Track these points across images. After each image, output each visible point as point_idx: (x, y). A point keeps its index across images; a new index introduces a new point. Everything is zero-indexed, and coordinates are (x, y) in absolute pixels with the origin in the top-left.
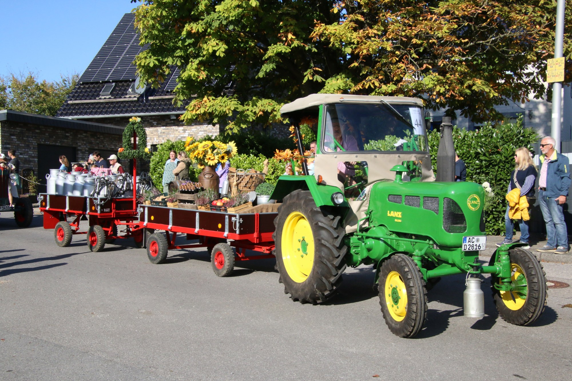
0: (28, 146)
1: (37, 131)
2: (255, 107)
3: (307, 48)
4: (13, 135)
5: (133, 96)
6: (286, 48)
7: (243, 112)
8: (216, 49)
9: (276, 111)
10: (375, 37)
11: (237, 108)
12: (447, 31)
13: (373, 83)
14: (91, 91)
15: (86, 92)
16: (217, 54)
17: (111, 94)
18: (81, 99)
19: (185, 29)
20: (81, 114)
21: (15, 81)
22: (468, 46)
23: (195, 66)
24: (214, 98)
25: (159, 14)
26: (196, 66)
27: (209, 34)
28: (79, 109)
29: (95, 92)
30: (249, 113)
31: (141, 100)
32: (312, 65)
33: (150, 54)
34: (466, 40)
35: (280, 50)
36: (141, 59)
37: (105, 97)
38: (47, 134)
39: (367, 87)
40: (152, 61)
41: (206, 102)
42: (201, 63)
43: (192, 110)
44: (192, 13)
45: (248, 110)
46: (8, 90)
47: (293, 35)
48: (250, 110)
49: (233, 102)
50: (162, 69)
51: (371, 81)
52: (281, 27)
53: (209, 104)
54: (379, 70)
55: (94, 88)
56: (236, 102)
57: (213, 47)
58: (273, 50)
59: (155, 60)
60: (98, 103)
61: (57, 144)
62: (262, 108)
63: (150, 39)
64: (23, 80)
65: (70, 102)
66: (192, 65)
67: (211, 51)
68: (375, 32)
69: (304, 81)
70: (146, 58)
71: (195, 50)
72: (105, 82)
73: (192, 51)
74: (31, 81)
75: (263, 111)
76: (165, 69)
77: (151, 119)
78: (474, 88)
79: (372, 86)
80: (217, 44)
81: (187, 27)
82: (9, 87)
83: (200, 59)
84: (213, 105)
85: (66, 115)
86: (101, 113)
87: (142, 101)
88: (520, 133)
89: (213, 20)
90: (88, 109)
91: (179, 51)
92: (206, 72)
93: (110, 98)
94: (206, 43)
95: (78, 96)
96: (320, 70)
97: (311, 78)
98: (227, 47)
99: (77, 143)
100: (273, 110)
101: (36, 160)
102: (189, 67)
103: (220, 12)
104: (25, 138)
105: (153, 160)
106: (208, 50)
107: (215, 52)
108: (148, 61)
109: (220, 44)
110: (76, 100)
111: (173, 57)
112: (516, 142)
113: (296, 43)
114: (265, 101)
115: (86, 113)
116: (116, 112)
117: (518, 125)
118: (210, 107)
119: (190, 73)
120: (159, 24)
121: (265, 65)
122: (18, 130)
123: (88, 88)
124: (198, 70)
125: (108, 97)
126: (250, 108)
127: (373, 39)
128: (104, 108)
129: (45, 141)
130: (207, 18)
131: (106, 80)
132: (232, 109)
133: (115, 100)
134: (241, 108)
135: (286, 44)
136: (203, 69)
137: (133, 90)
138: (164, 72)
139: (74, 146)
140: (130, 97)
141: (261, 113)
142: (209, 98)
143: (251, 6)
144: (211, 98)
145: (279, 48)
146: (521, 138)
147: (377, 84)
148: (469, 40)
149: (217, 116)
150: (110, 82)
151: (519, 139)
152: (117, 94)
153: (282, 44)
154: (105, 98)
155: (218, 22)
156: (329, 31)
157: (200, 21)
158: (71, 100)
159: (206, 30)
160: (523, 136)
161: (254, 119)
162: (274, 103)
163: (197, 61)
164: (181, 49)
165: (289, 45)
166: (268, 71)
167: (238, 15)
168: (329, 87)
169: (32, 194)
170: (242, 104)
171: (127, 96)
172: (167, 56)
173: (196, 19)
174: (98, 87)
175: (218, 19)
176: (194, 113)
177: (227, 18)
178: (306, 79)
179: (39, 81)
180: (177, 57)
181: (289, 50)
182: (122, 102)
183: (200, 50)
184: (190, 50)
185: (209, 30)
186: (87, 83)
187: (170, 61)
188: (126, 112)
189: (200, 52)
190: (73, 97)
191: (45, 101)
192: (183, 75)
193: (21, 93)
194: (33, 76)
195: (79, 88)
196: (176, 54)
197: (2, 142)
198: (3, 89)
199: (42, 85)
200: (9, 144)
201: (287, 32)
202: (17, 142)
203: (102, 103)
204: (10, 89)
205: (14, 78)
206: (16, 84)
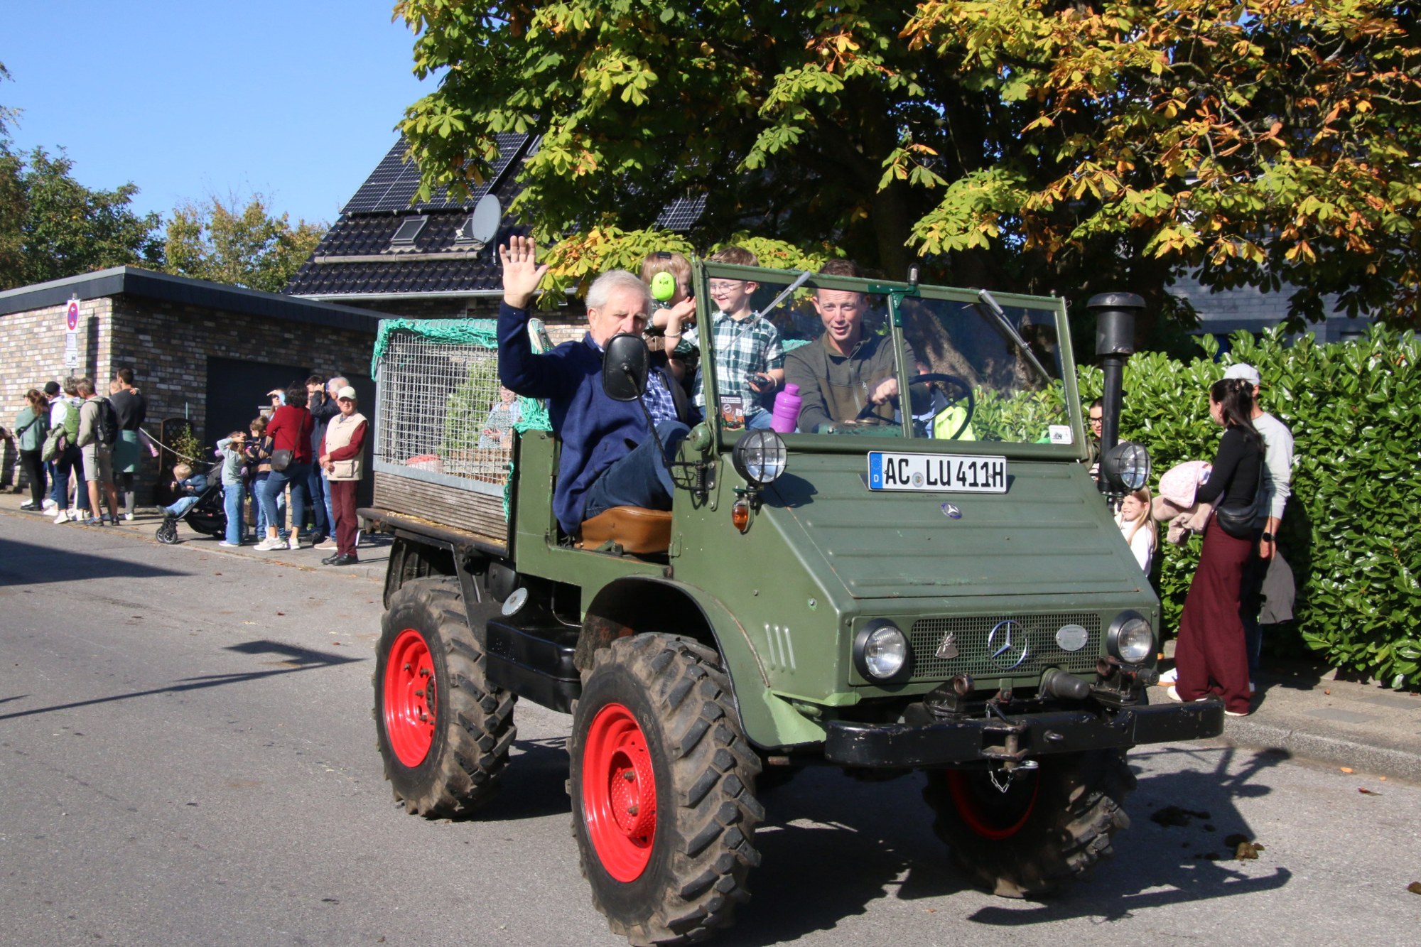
0: (182, 362)
1: (209, 324)
3: (893, 84)
4: (144, 332)
6: (831, 78)
8: (621, 80)
10: (1109, 38)
13: (1100, 185)
14: (370, 235)
15: (359, 235)
16: (625, 97)
17: (418, 242)
18: (345, 254)
19: (534, 23)
20: (341, 289)
21: (220, 213)
23: (565, 136)
24: (619, 232)
26: (569, 136)
27: (606, 39)
28: (339, 277)
29: (380, 236)
31: (485, 257)
32: (907, 137)
33: (441, 103)
35: (809, 86)
36: (417, 116)
37: (401, 250)
38: (234, 333)
39: (1077, 195)
40: (447, 122)
41: (595, 242)
42: (581, 128)
43: (557, 267)
46: (205, 236)
47: (853, 40)
50: (476, 147)
51: (1091, 175)
53: (602, 249)
54: (1119, 146)
55: (378, 226)
57: (613, 74)
58: (789, 85)
59: (456, 117)
60: (382, 264)
61: (260, 359)
63: (440, 55)
64: (239, 212)
65: (319, 260)
66: (556, 133)
67: (605, 87)
68: (1112, 22)
69: (883, 185)
70: (430, 112)
71: (566, 86)
72: (404, 214)
73: (556, 91)
74: (255, 214)
76: (484, 147)
80: (627, 68)
81: (541, 17)
82: (207, 228)
83: (580, 114)
84: (614, 253)
85: (308, 290)
86: (388, 288)
87: (489, 261)
90: (360, 277)
91: (522, 90)
92: (598, 156)
93: (412, 252)
94: (595, 64)
95: (339, 247)
96: (932, 151)
97: (902, 176)
98: (653, 77)
99: (312, 359)
101: (203, 396)
102: (547, 138)
104: (174, 342)
106: (598, 85)
107: (618, 89)
108: (435, 121)
109: (635, 66)
110: (334, 254)
111: (504, 108)
113: (860, 65)
114: (766, 246)
115: (352, 288)
116: (424, 286)
118: (605, 258)
119: (550, 157)
121: (767, 132)
122: (158, 319)
123: (365, 227)
124: (574, 147)
125: (408, 249)
127: (1104, 42)
128: (396, 276)
129: (228, 350)
131: (409, 207)
133: (423, 257)
135: (831, 67)
136: (587, 144)
137: (468, 232)
138: (482, 153)
139: (304, 365)
140: (460, 250)
142: (607, 231)
144: (610, 232)
145: (809, 77)
147: (1111, 187)
150: (416, 213)
152: (432, 243)
153: (817, 68)
154: (401, 252)
158: (322, 255)
159: (595, 27)
162: (791, 250)
163: (571, 122)
164: (528, 86)
165: (839, 70)
166: (773, 150)
168: (957, 202)
171: (455, 248)
172: (488, 109)
174: (389, 225)
176: (560, 273)
178: (888, 177)
179: (274, 214)
180: (515, 108)
181: (837, 86)
182: (441, 262)
183: (580, 83)
184: (552, 87)
185: (605, 26)
186: (364, 216)
187: (496, 120)
188: (448, 286)
189: (578, 93)
190: (327, 248)
191: (283, 259)
192: (530, 163)
193: (232, 242)
194: (260, 202)
195: (345, 227)
196: (512, 100)
197: (114, 348)
198: (195, 232)
199: (280, 224)
200: (131, 354)
201: (836, 31)
202: (153, 351)
203: (393, 264)
204: (209, 233)
205: (217, 206)
206: (222, 222)
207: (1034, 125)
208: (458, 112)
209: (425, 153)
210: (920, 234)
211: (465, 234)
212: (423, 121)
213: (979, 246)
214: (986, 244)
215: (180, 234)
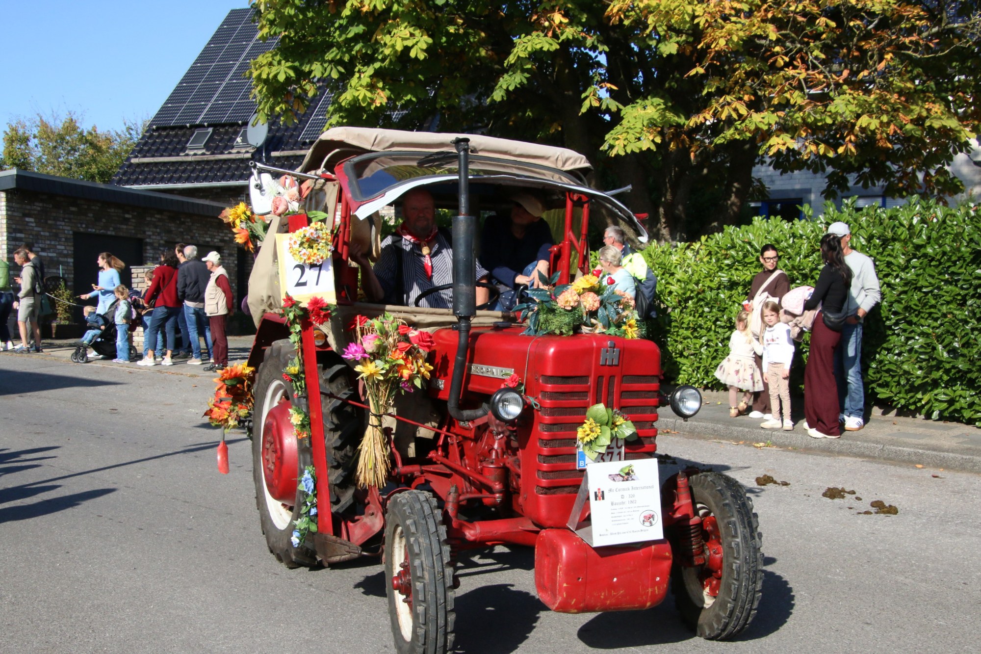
0: (56, 236)
1: (73, 209)
3: (589, 44)
4: (29, 216)
6: (551, 41)
8: (409, 43)
10: (737, 15)
14: (171, 142)
15: (163, 143)
16: (412, 54)
17: (207, 147)
18: (153, 156)
19: (349, 5)
20: (153, 181)
21: (44, 125)
22: (926, 34)
23: (366, 80)
26: (369, 80)
28: (149, 173)
29: (178, 143)
31: (257, 157)
33: (278, 58)
34: (925, 22)
35: (538, 47)
36: (261, 67)
37: (195, 153)
38: (91, 215)
39: (723, 117)
42: (378, 74)
46: (33, 142)
47: (564, 16)
50: (301, 87)
51: (730, 104)
55: (176, 136)
57: (403, 39)
58: (524, 46)
59: (289, 68)
60: (182, 163)
61: (109, 233)
63: (280, 26)
64: (57, 125)
65: (134, 161)
66: (359, 78)
67: (399, 48)
68: (739, 5)
69: (584, 110)
70: (270, 64)
71: (367, 47)
72: (195, 127)
73: (360, 50)
74: (71, 127)
76: (307, 87)
78: (929, 122)
79: (735, 115)
80: (412, 35)
81: (353, 1)
82: (35, 137)
83: (377, 65)
85: (127, 182)
86: (188, 180)
87: (260, 160)
90: (166, 173)
91: (335, 49)
92: (388, 92)
93: (203, 154)
94: (389, 32)
95: (148, 151)
96: (615, 87)
97: (596, 104)
98: (430, 41)
99: (144, 232)
101: (71, 260)
102: (354, 81)
104: (50, 222)
106: (393, 46)
107: (407, 49)
108: (274, 70)
109: (418, 34)
110: (145, 156)
111: (323, 61)
113: (570, 32)
115: (162, 180)
116: (214, 178)
119: (356, 94)
121: (506, 76)
122: (38, 206)
123: (166, 137)
124: (372, 87)
125: (200, 152)
127: (734, 18)
128: (193, 171)
129: (87, 227)
131: (198, 122)
133: (212, 158)
135: (550, 34)
136: (380, 85)
137: (245, 139)
138: (305, 92)
139: (139, 236)
140: (238, 153)
145: (537, 41)
147: (742, 111)
150: (203, 126)
152: (217, 147)
153: (542, 34)
154: (195, 155)
158: (136, 157)
159: (389, 8)
163: (370, 70)
164: (339, 46)
165: (556, 36)
166: (511, 88)
168: (631, 120)
169: (63, 322)
171: (234, 151)
172: (311, 61)
174: (184, 135)
178: (586, 105)
179: (85, 127)
180: (330, 62)
181: (555, 46)
182: (225, 161)
183: (376, 46)
184: (357, 48)
185: (395, 7)
186: (165, 129)
187: (317, 70)
188: (232, 178)
189: (375, 51)
190: (140, 152)
191: (94, 160)
192: (343, 97)
193: (55, 147)
194: (74, 118)
195: (151, 137)
196: (329, 56)
197: (8, 228)
198: (25, 140)
199: (90, 134)
200: (21, 232)
201: (553, 10)
202: (36, 229)
203: (190, 163)
204: (36, 141)
205: (42, 121)
206: (45, 132)
207: (693, 72)
208: (289, 64)
210: (611, 142)
211: (243, 141)
212: (266, 70)
213: (649, 149)
214: (653, 148)
215: (13, 141)
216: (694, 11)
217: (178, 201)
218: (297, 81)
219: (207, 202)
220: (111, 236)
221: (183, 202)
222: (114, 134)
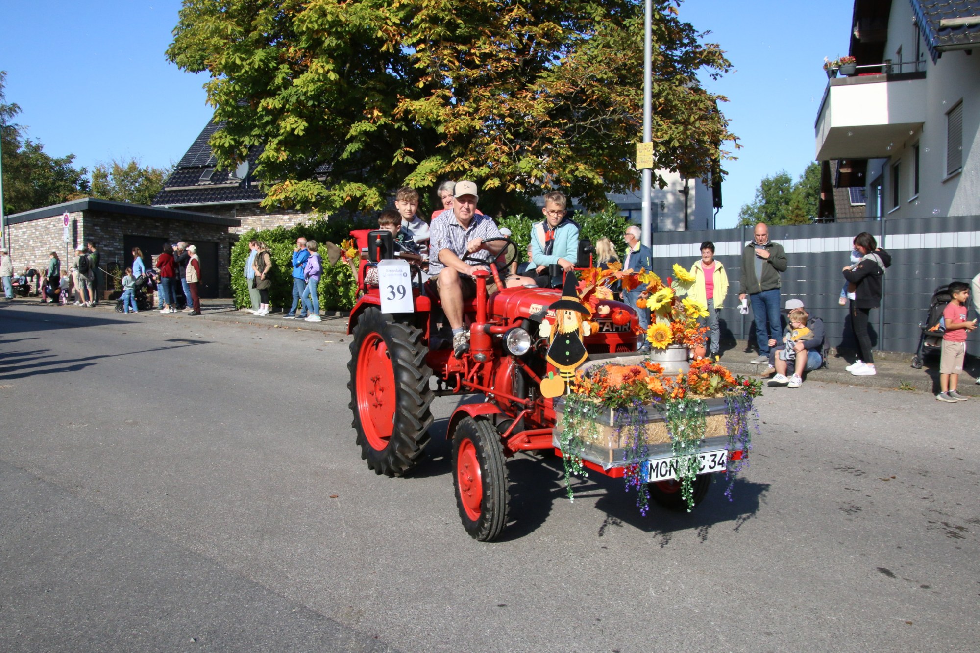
0: (113, 238)
1: (123, 221)
2: (342, 191)
3: (396, 127)
4: (97, 225)
5: (234, 182)
6: (371, 125)
7: (329, 196)
8: (294, 126)
9: (366, 196)
10: (465, 115)
11: (321, 193)
12: (543, 110)
13: (463, 166)
14: (190, 177)
15: (185, 177)
16: (296, 133)
17: (212, 179)
18: (179, 186)
19: (260, 105)
20: (178, 202)
21: (117, 167)
22: (567, 127)
23: (274, 146)
24: (297, 181)
25: (231, 89)
26: (275, 146)
27: (288, 111)
28: (176, 196)
29: (194, 177)
30: (336, 198)
31: (243, 185)
32: (403, 145)
33: (226, 133)
34: (565, 121)
35: (364, 129)
36: (215, 139)
37: (204, 183)
38: (134, 224)
39: (455, 169)
40: (228, 141)
41: (287, 186)
42: (280, 143)
43: (273, 195)
44: (269, 88)
45: (335, 195)
46: (110, 178)
47: (380, 112)
48: (337, 195)
49: (316, 187)
50: (239, 150)
51: (460, 162)
52: (367, 103)
53: (290, 188)
54: (472, 151)
55: (193, 173)
56: (320, 187)
57: (291, 124)
58: (355, 129)
59: (231, 139)
60: (196, 190)
61: (146, 235)
62: (350, 193)
63: (224, 116)
64: (125, 166)
65: (167, 189)
66: (270, 145)
67: (288, 129)
68: (466, 109)
69: (394, 163)
70: (221, 137)
71: (274, 128)
72: (205, 167)
73: (269, 130)
74: (133, 167)
75: (351, 196)
76: (243, 150)
77: (254, 207)
78: (576, 173)
79: (461, 168)
80: (296, 122)
81: (263, 103)
82: (111, 174)
83: (280, 138)
84: (295, 190)
85: (162, 203)
86: (199, 201)
87: (244, 187)
88: (611, 222)
89: (290, 95)
90: (186, 196)
91: (257, 129)
92: (287, 153)
93: (209, 184)
94: (284, 120)
95: (176, 183)
96: (412, 151)
97: (401, 160)
98: (306, 125)
99: (168, 234)
100: (363, 196)
101: (122, 252)
102: (267, 147)
103: (297, 86)
104: (109, 229)
105: (234, 252)
106: (286, 128)
107: (293, 130)
108: (223, 141)
109: (300, 121)
110: (174, 186)
111: (250, 136)
112: (606, 232)
113: (382, 121)
114: (354, 185)
115: (183, 201)
116: (216, 199)
117: (610, 214)
118: (292, 192)
119: (269, 154)
120: (233, 100)
121: (350, 144)
122: (102, 220)
123: (187, 173)
124: (277, 150)
125: (207, 183)
126: (337, 192)
127: (463, 116)
128: (202, 195)
129: (132, 232)
130: (284, 93)
131: (207, 164)
132: (315, 194)
133: (215, 186)
134: (325, 193)
135: (372, 122)
136: (283, 149)
137: (234, 175)
138: (241, 153)
139: (165, 237)
140: (231, 183)
141: (349, 198)
142: (292, 181)
143: (330, 80)
144: (293, 182)
145: (364, 125)
146: (613, 228)
147: (467, 166)
148: (569, 120)
149: (299, 202)
150: (210, 166)
151: (610, 228)
152: (218, 180)
153: (367, 122)
154: (204, 184)
155: (296, 97)
156: (414, 107)
157: (277, 96)
158: (168, 186)
159: (284, 106)
160: (616, 226)
161: (342, 204)
162: (364, 187)
163: (276, 141)
164: (259, 127)
165: (375, 122)
166: (353, 151)
167: (317, 90)
168: (421, 169)
169: (117, 290)
170: (328, 188)
171: (229, 182)
172: (244, 136)
173: (272, 94)
174: (198, 172)
175: (296, 93)
176: (274, 198)
177: (305, 94)
178: (396, 160)
179: (142, 167)
180: (254, 136)
181: (374, 128)
182: (222, 188)
183: (278, 128)
184: (268, 128)
185: (287, 106)
186: (186, 168)
187: (247, 140)
188: (226, 199)
189: (278, 130)
190: (171, 183)
191: (147, 188)
192: (261, 156)
193: (123, 181)
194: (135, 161)
195: (178, 173)
196: (253, 133)
197: (84, 233)
198: (105, 176)
199: (145, 171)
200: (92, 236)
201: (373, 108)
202: (101, 233)
203: (201, 190)
204: (112, 177)
205: (115, 164)
206: (118, 171)
207: (440, 145)
208: (232, 137)
209: (219, 152)
210: (407, 181)
211: (233, 176)
212: (218, 140)
213: (428, 185)
214: (431, 185)
215: (97, 177)
216: (438, 112)
217: (188, 215)
218: (237, 148)
219: (208, 215)
220: (147, 237)
221: (192, 215)
222: (164, 170)
